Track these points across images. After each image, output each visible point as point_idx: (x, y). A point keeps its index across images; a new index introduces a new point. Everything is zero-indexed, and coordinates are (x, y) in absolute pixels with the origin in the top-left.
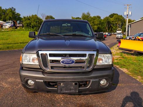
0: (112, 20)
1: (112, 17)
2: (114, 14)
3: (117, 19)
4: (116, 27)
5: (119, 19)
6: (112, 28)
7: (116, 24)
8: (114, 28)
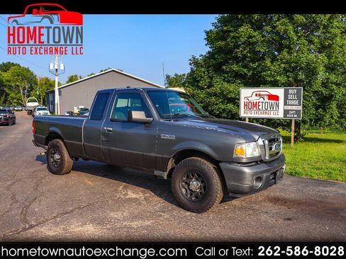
0: (8, 78)
1: (6, 71)
2: (9, 63)
3: (18, 76)
4: (17, 94)
5: (23, 75)
6: (7, 95)
7: (18, 86)
8: (12, 95)
